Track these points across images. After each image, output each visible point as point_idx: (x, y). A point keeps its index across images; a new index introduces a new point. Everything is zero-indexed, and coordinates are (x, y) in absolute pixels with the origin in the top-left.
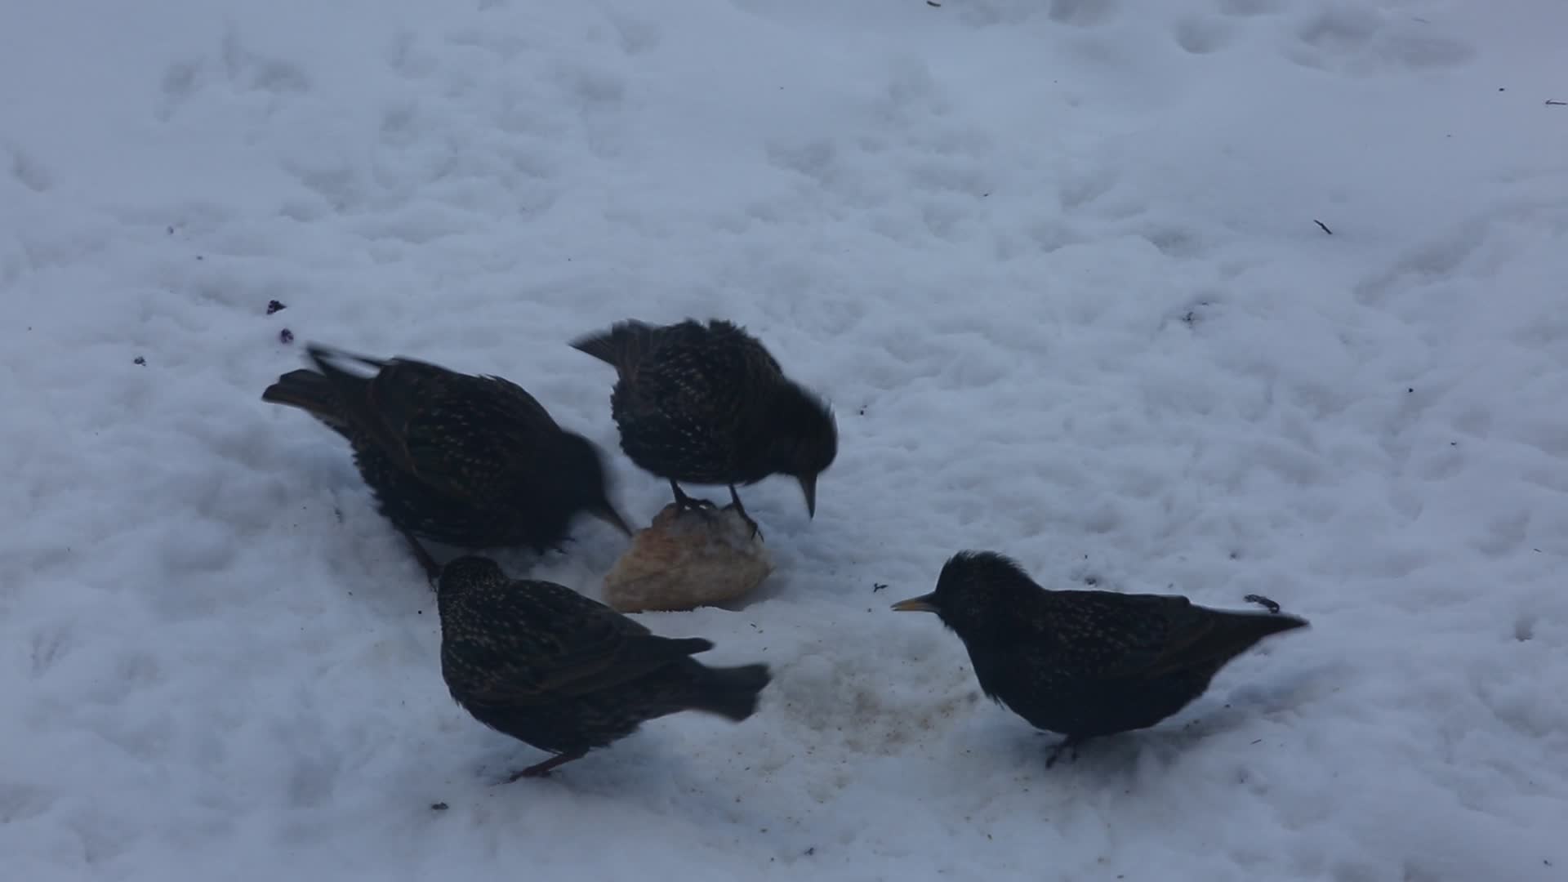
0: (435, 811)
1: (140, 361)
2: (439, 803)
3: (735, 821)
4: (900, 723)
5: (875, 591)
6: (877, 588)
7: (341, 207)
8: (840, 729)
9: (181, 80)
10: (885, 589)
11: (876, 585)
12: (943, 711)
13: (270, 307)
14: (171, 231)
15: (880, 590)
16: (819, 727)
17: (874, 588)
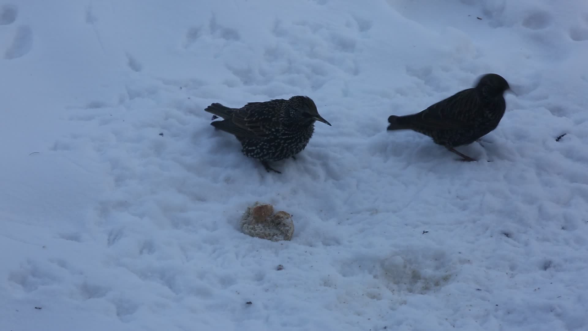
0: (247, 305)
1: (162, 134)
2: (249, 302)
3: (359, 315)
4: (428, 283)
5: (423, 233)
6: (424, 232)
7: (246, 83)
8: (405, 284)
9: (194, 34)
10: (427, 233)
11: (424, 231)
12: (444, 279)
13: (213, 117)
14: (181, 88)
15: (425, 233)
16: (397, 283)
17: (423, 232)
